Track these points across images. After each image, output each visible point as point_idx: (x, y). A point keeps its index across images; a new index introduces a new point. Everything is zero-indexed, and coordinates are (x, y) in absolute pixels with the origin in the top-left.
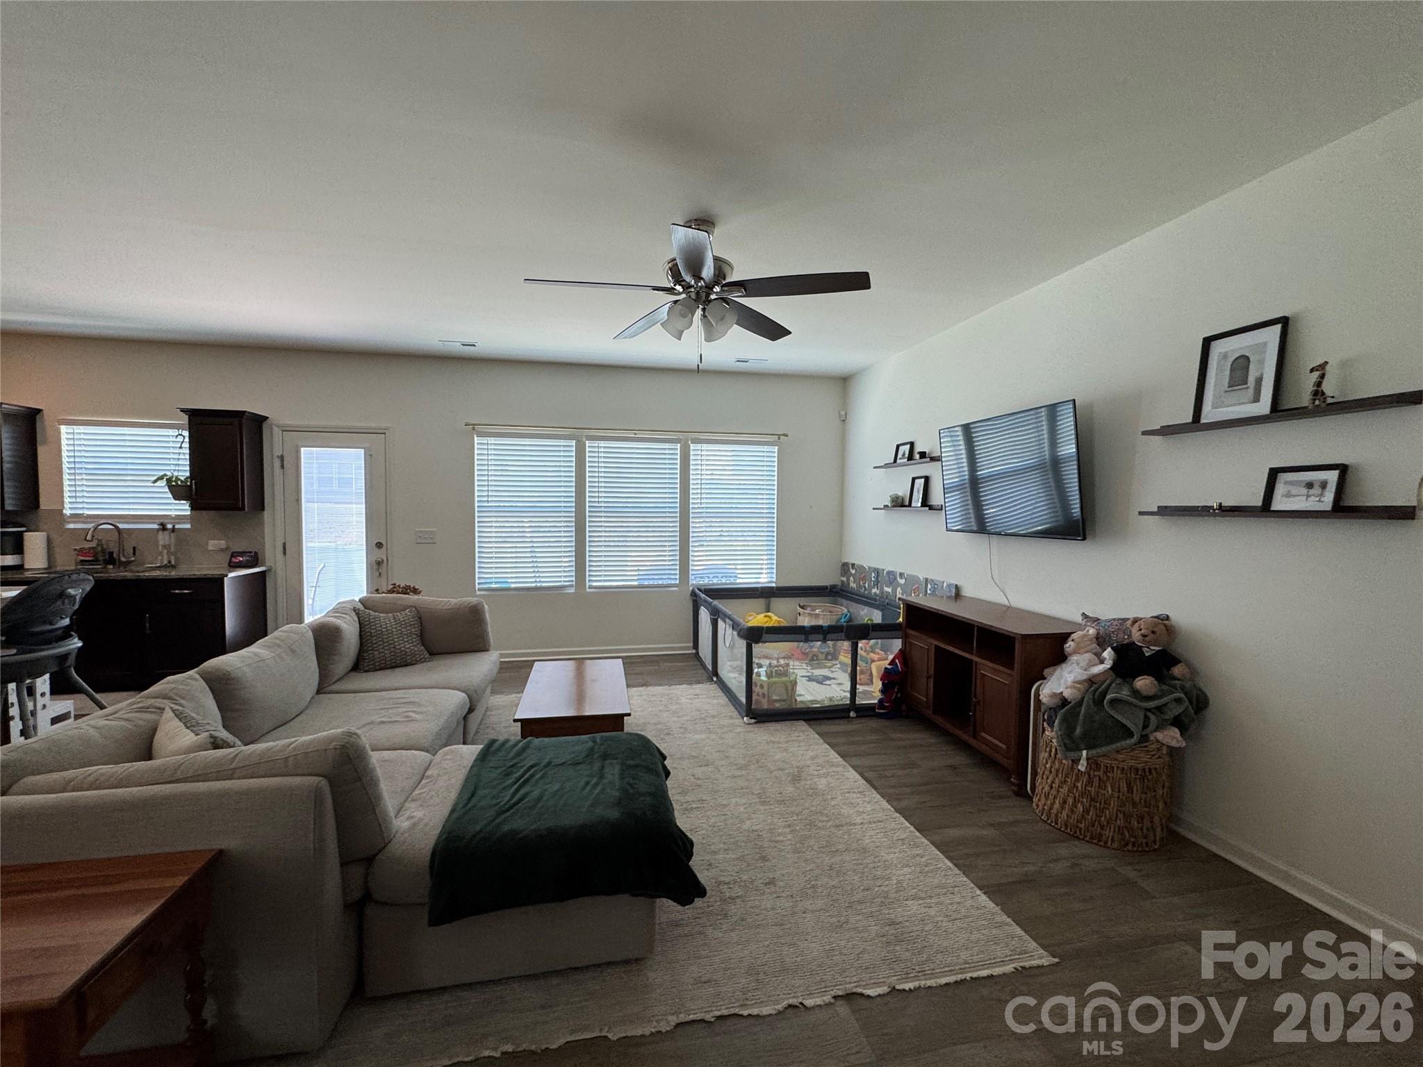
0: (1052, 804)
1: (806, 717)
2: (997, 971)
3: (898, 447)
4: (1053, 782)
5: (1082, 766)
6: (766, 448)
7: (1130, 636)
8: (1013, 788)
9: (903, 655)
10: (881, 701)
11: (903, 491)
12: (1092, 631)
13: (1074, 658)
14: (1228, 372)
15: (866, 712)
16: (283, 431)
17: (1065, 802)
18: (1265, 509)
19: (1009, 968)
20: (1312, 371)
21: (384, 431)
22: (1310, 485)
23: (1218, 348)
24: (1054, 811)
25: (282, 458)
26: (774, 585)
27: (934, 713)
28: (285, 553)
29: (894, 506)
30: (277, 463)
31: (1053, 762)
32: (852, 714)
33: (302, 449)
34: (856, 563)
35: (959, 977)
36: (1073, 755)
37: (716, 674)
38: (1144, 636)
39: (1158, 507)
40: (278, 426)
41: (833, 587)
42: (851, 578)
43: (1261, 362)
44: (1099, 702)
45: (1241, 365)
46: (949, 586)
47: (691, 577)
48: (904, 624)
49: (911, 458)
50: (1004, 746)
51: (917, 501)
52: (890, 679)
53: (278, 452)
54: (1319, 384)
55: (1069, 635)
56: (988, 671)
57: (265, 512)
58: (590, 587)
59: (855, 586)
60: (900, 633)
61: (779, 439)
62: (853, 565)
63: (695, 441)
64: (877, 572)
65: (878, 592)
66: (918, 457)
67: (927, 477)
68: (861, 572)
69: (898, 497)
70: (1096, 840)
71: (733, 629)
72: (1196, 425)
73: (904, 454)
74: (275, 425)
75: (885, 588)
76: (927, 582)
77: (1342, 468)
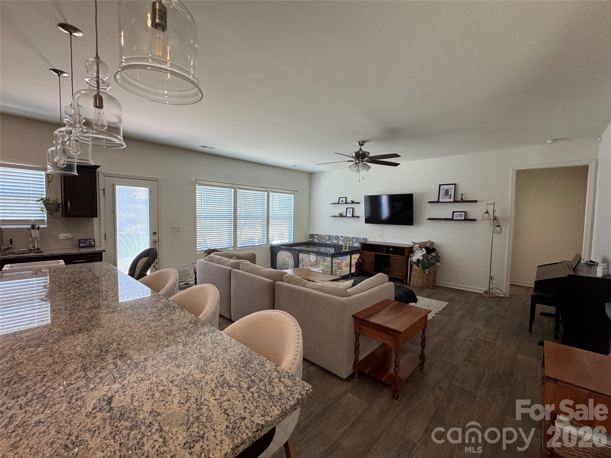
0: (418, 283)
3: (339, 198)
4: (418, 278)
5: (427, 273)
6: (290, 195)
7: (426, 245)
8: (404, 283)
9: (360, 258)
10: (356, 272)
11: (343, 211)
12: (418, 245)
13: (417, 251)
14: (444, 192)
15: (352, 275)
17: (421, 282)
18: (452, 219)
21: (157, 180)
22: (460, 215)
23: (442, 187)
25: (104, 190)
26: (291, 243)
27: (375, 271)
28: (105, 239)
29: (340, 216)
30: (102, 192)
31: (418, 274)
32: (350, 276)
33: (117, 186)
34: (318, 234)
36: (425, 271)
38: (430, 245)
39: (429, 218)
41: (308, 242)
42: (316, 239)
43: (451, 191)
44: (427, 259)
45: (447, 192)
46: (363, 239)
47: (270, 242)
48: (361, 249)
49: (346, 202)
50: (401, 274)
51: (349, 214)
52: (359, 265)
53: (102, 186)
54: (462, 197)
55: (413, 247)
56: (394, 257)
58: (238, 247)
59: (317, 241)
60: (359, 252)
61: (294, 192)
62: (316, 235)
63: (272, 192)
64: (329, 236)
65: (330, 242)
66: (351, 202)
67: (353, 208)
68: (320, 237)
69: (341, 213)
70: (428, 288)
71: (316, 255)
72: (438, 202)
73: (342, 201)
74: (101, 173)
75: (334, 241)
76: (353, 238)
77: (465, 212)
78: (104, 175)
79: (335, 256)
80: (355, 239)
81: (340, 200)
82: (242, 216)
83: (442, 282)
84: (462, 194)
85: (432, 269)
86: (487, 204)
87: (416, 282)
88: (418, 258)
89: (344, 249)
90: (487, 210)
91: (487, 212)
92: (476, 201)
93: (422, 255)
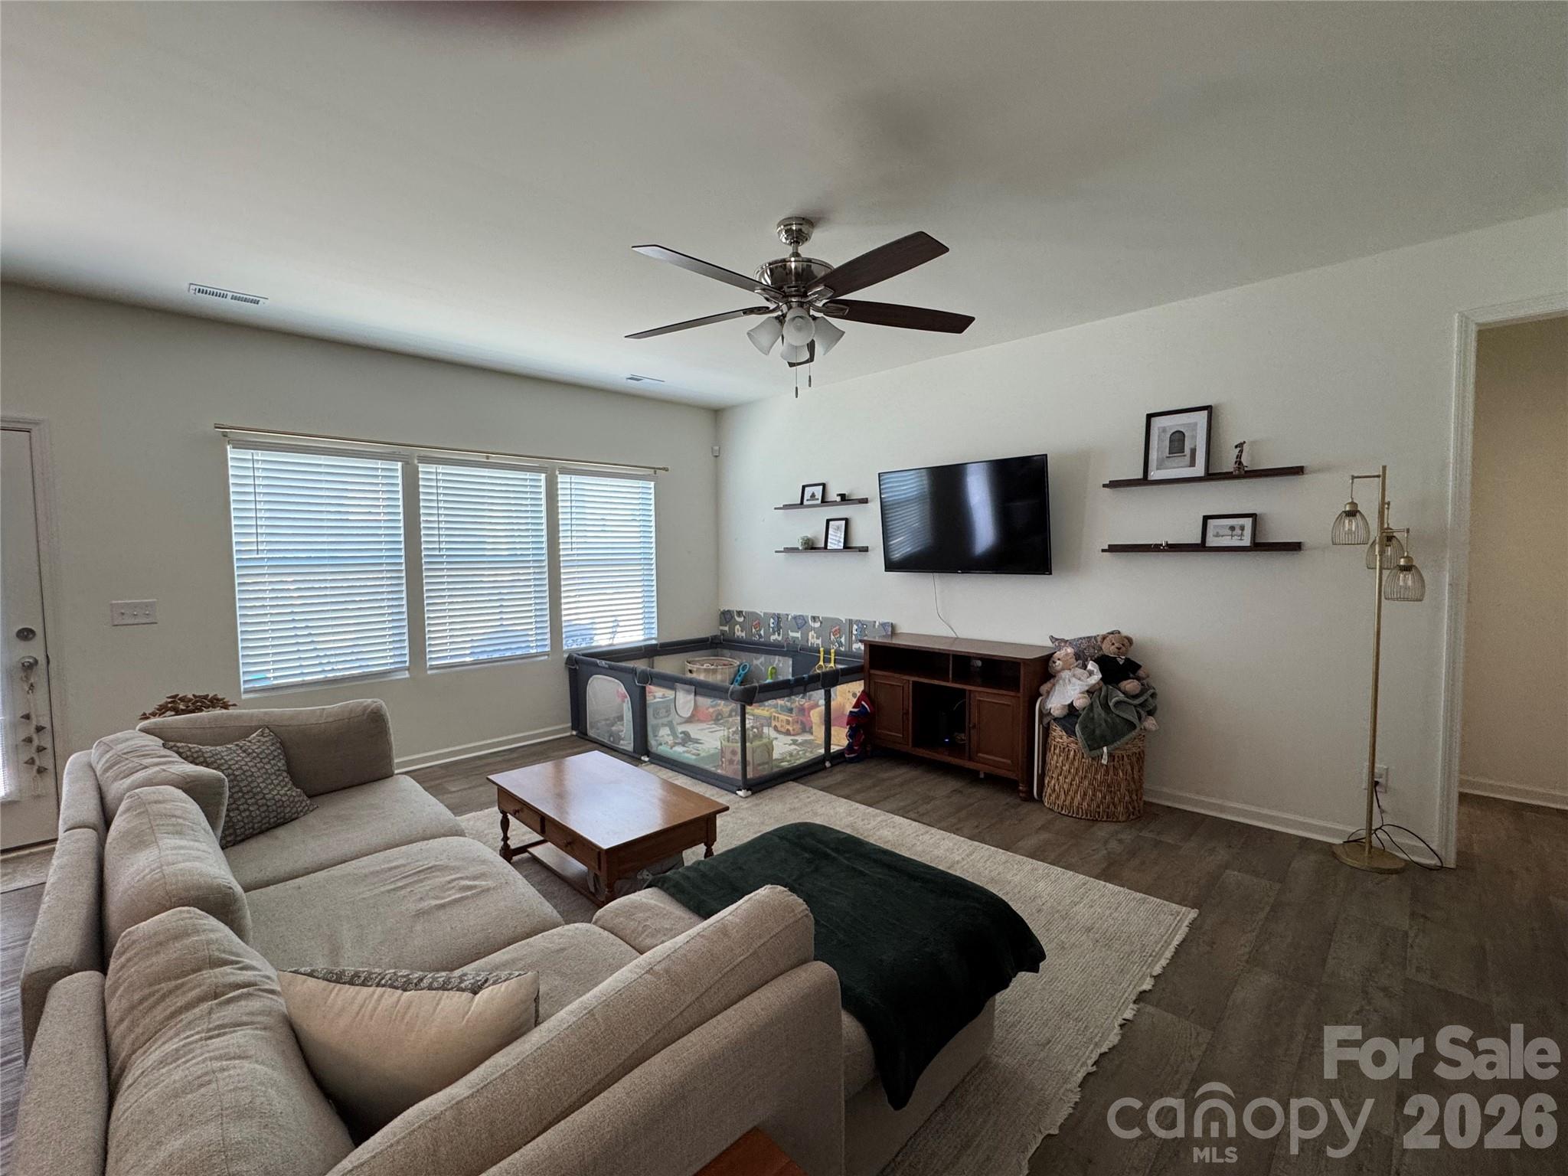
0: (1073, 799)
1: (792, 777)
3: (804, 487)
4: (1072, 780)
5: (1104, 762)
6: (641, 483)
7: (1101, 649)
8: (1021, 794)
9: (865, 695)
10: (850, 747)
11: (816, 531)
12: (1070, 650)
13: (1066, 674)
14: (1167, 443)
15: (838, 759)
17: (1085, 794)
18: (1201, 547)
20: (1236, 447)
22: (1232, 528)
23: (1157, 422)
24: (1076, 803)
26: (654, 642)
27: (916, 744)
29: (806, 549)
31: (1072, 763)
32: (828, 764)
34: (744, 609)
36: (1096, 753)
37: (648, 753)
38: (1119, 649)
39: (1109, 546)
41: (715, 637)
42: (738, 627)
43: (1194, 437)
44: (1105, 706)
45: (1177, 441)
46: (883, 625)
47: (565, 642)
48: (867, 666)
49: (824, 501)
50: (1009, 762)
51: (836, 540)
52: (859, 722)
54: (1239, 457)
55: (1051, 655)
56: (983, 697)
58: (432, 668)
59: (743, 634)
60: (861, 675)
61: (655, 473)
62: (740, 613)
63: (565, 471)
64: (778, 618)
65: (780, 638)
66: (838, 499)
67: (847, 520)
68: (753, 620)
69: (808, 539)
70: (1111, 818)
71: (696, 694)
72: (1145, 481)
73: (813, 496)
75: (792, 634)
76: (851, 622)
77: (1253, 516)
79: (755, 699)
80: (855, 627)
81: (807, 496)
83: (1165, 790)
84: (1240, 446)
85: (1126, 744)
86: (1353, 477)
87: (1062, 796)
88: (1069, 702)
89: (821, 663)
90: (1353, 504)
91: (1352, 513)
92: (1298, 471)
93: (1087, 688)
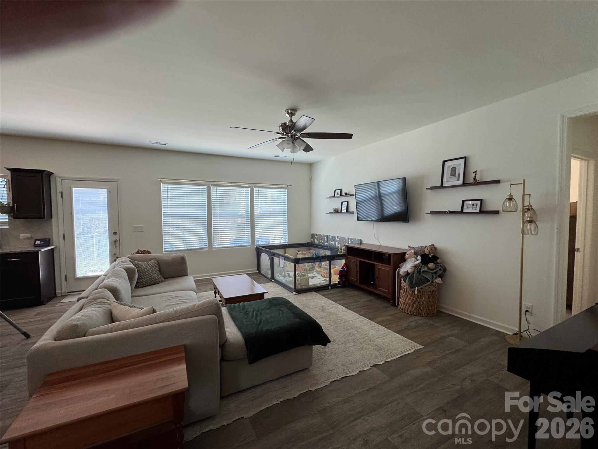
0: (406, 306)
1: (315, 290)
2: (410, 352)
3: (335, 191)
4: (406, 299)
5: (416, 293)
6: (283, 190)
7: (424, 251)
8: (391, 304)
9: (346, 264)
10: (339, 282)
11: (338, 206)
12: (413, 251)
13: (409, 260)
14: (450, 171)
15: (334, 286)
16: (62, 180)
17: (410, 305)
18: (462, 212)
19: (413, 351)
20: (473, 173)
21: (117, 181)
22: (473, 205)
23: (447, 164)
24: (407, 308)
25: (62, 193)
26: (287, 243)
27: (360, 283)
28: (64, 239)
29: (335, 212)
30: (59, 195)
31: (406, 293)
32: (330, 288)
33: (73, 189)
34: (318, 233)
35: (401, 355)
36: (413, 289)
37: (274, 279)
38: (429, 251)
39: (430, 212)
40: (60, 177)
41: (308, 243)
42: (316, 239)
43: (459, 169)
44: (419, 272)
45: (454, 170)
46: (358, 240)
47: (255, 242)
48: (346, 254)
49: (341, 195)
50: (387, 291)
51: (344, 210)
52: (343, 274)
53: (59, 190)
54: (475, 177)
55: (406, 253)
56: (380, 267)
57: (53, 219)
58: (214, 248)
59: (317, 242)
60: (345, 257)
61: (288, 187)
62: (316, 235)
63: (256, 187)
64: (327, 237)
65: (328, 244)
66: (344, 194)
67: (347, 202)
68: (320, 237)
69: (336, 209)
70: (419, 315)
71: (284, 260)
72: (441, 187)
73: (338, 193)
74: (58, 177)
75: (331, 243)
76: (348, 239)
77: (481, 200)
78: (62, 179)
79: (300, 262)
80: (350, 241)
81: (336, 194)
82: (219, 215)
84: (476, 172)
85: (427, 287)
87: (403, 306)
88: (406, 270)
89: (339, 253)
90: (510, 195)
91: (510, 199)
92: (498, 182)
93: (414, 265)
